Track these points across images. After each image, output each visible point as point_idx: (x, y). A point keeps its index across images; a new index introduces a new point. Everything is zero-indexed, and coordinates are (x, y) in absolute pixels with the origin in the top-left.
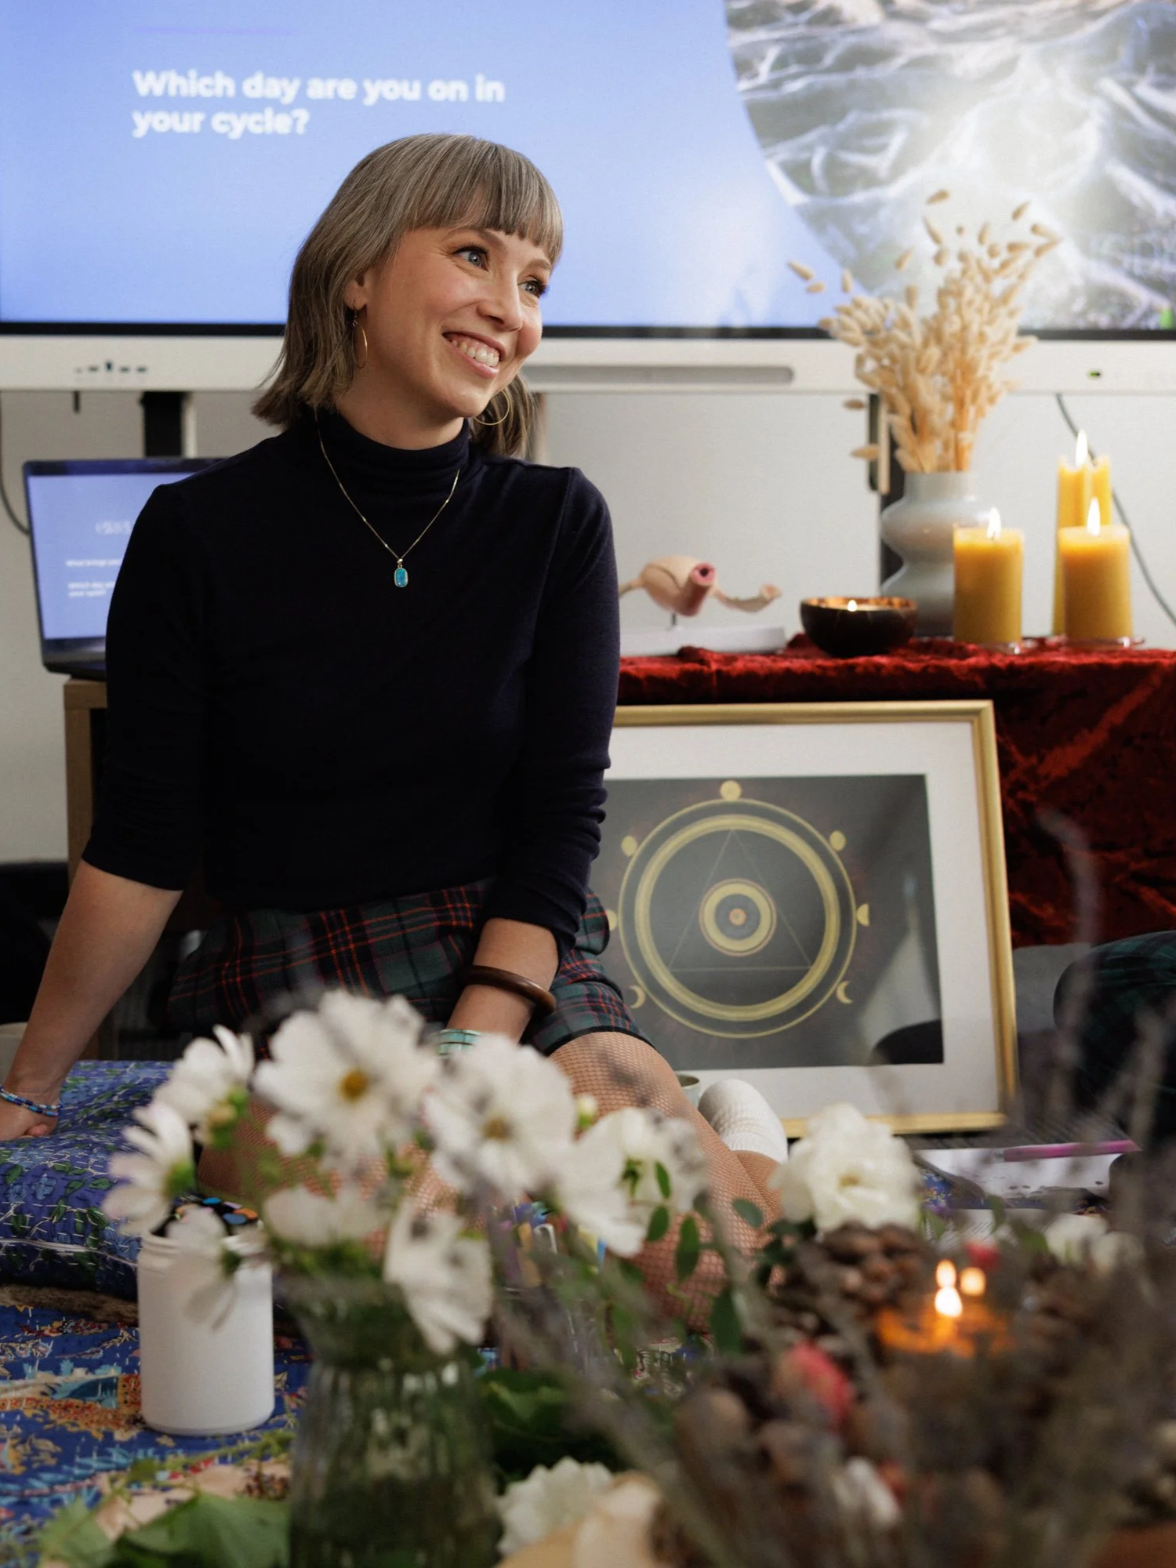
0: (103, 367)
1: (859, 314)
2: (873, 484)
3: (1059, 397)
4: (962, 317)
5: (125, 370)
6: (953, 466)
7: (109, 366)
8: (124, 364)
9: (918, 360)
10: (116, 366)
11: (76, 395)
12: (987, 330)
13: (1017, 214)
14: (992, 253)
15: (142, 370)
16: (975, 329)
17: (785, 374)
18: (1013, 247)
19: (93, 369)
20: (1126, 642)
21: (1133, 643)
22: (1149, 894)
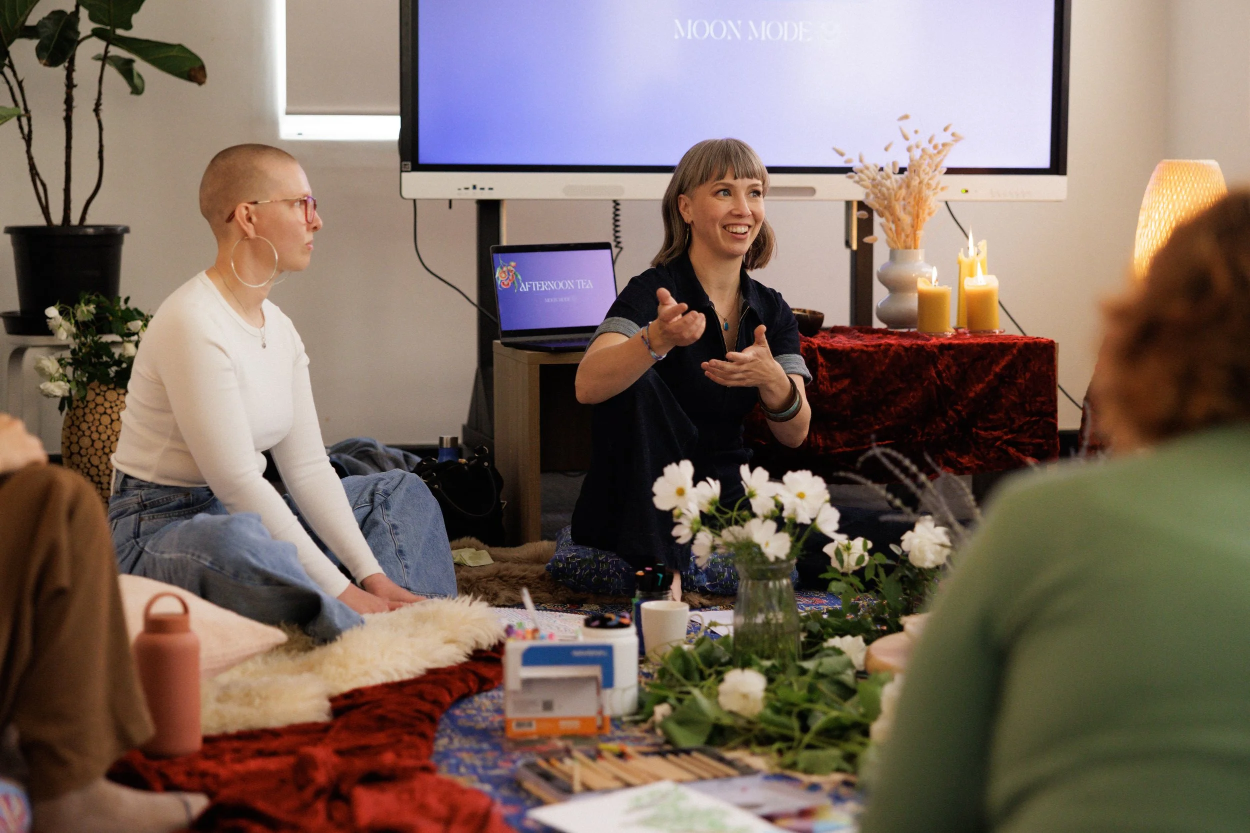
0: (471, 187)
1: (866, 171)
2: (848, 244)
3: (946, 203)
4: (919, 177)
5: (482, 189)
6: (913, 247)
7: (474, 187)
8: (482, 187)
9: (895, 196)
10: (478, 187)
11: (450, 201)
12: (931, 182)
13: (946, 129)
14: (935, 147)
15: (491, 189)
16: (925, 181)
17: (811, 191)
18: (944, 145)
19: (467, 189)
20: (998, 333)
21: (1001, 332)
22: (1012, 450)
